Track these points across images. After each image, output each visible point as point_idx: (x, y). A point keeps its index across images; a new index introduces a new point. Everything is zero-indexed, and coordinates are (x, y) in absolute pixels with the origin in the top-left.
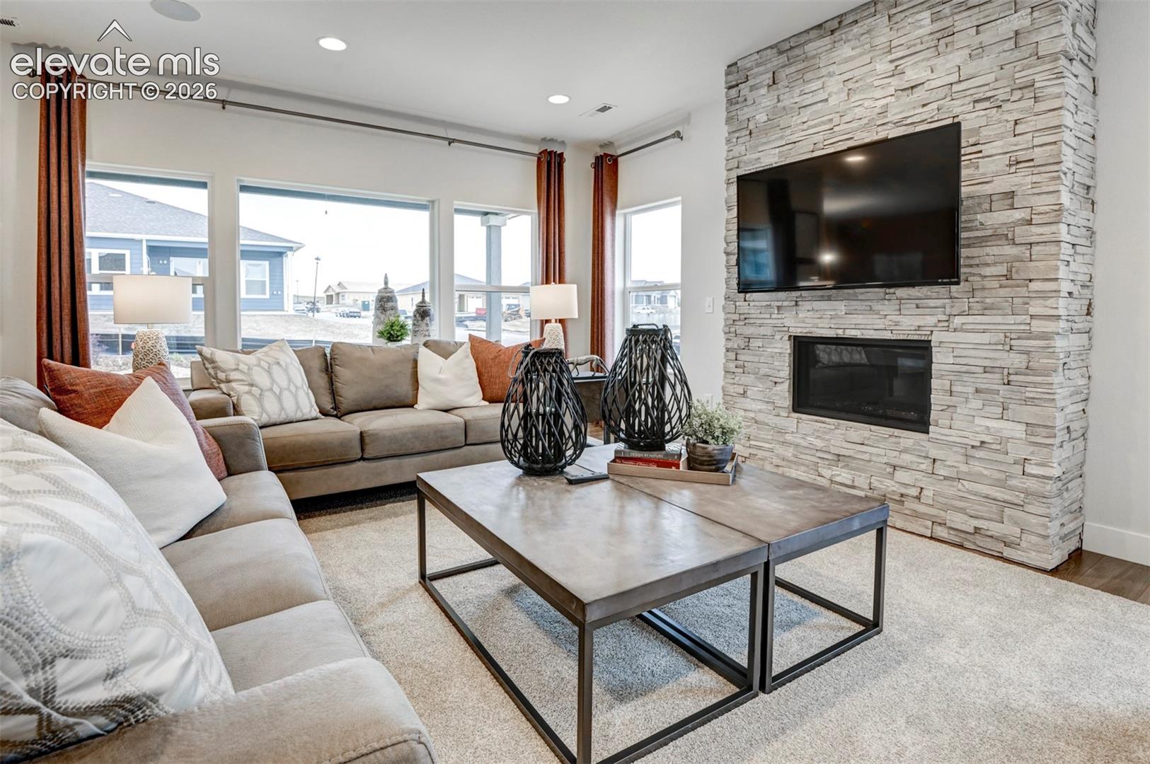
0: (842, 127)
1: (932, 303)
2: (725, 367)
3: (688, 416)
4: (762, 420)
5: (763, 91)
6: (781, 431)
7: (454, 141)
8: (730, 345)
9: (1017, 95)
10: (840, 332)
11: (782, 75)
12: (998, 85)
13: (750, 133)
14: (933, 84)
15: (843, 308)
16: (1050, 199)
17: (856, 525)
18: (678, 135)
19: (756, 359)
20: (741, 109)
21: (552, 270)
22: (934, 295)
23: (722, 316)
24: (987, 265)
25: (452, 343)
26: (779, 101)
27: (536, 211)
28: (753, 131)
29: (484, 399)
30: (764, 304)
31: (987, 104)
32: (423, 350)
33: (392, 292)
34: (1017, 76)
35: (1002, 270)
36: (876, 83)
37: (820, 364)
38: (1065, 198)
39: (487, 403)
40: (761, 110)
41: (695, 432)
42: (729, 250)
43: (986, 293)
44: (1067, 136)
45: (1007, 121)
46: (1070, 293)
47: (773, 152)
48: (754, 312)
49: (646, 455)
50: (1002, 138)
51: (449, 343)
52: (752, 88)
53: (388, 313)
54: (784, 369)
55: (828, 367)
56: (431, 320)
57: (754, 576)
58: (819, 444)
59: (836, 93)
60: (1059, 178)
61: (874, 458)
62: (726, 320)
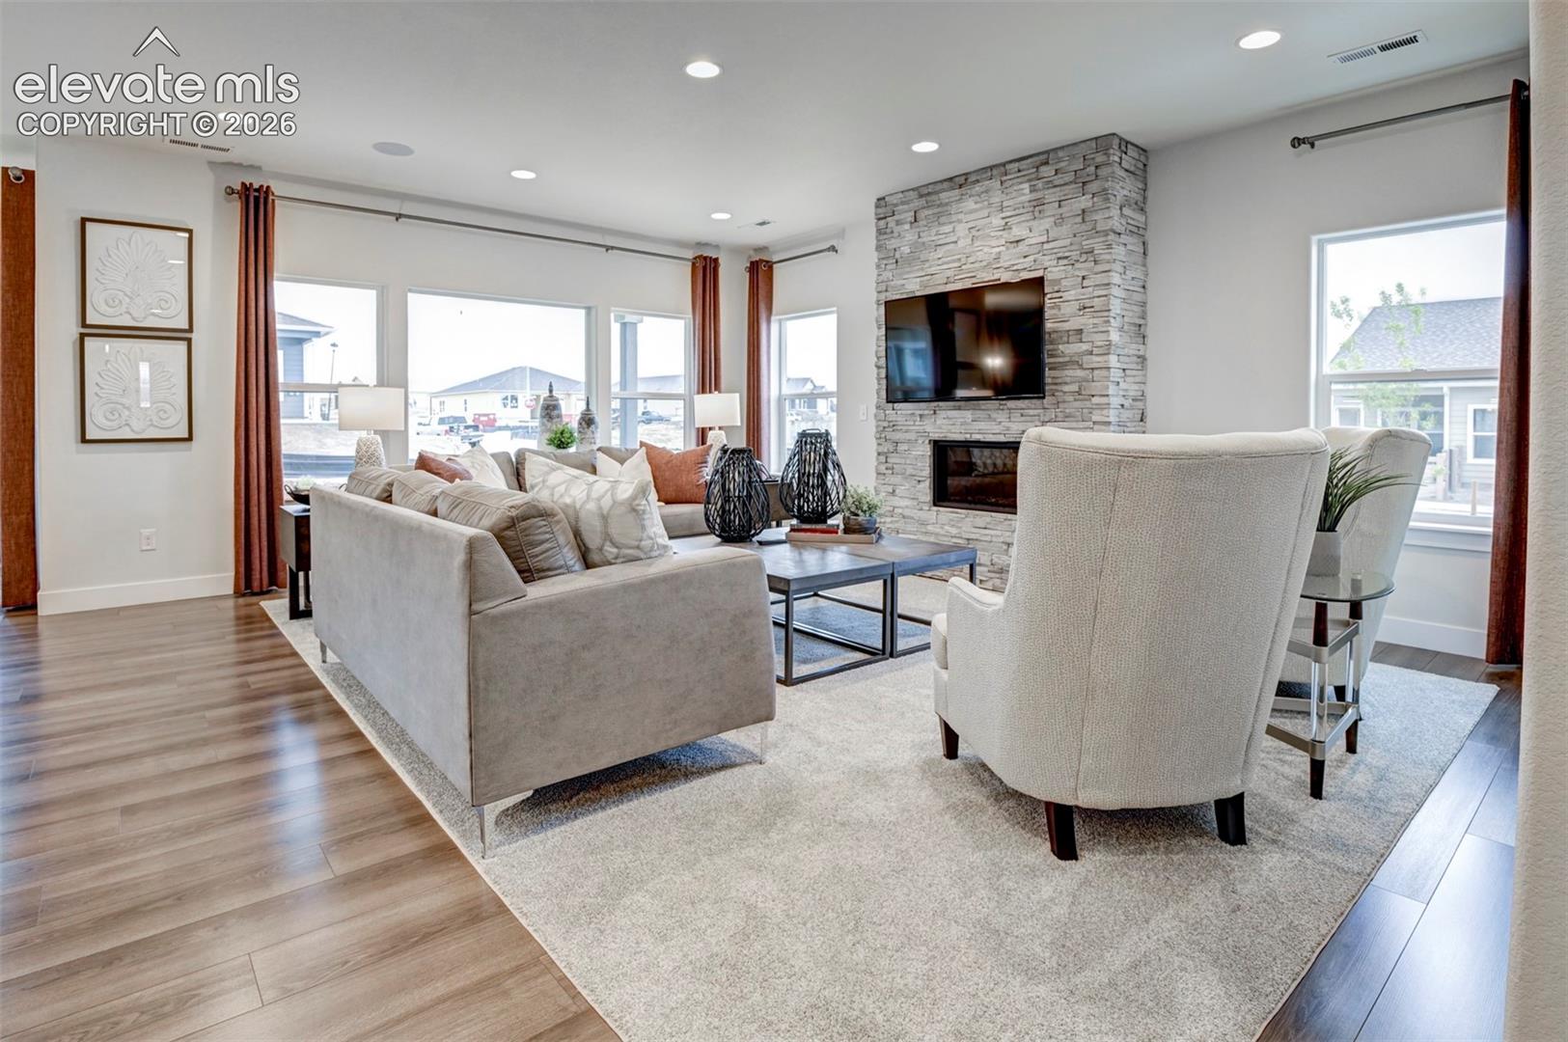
0: (968, 266)
1: (1031, 412)
2: (877, 469)
3: (844, 497)
4: (909, 514)
5: (907, 226)
6: (924, 523)
7: (613, 248)
8: (881, 449)
9: (1084, 257)
10: (968, 436)
11: (922, 214)
12: (1073, 248)
13: (897, 262)
14: (1033, 241)
15: (970, 416)
16: (1103, 337)
17: (953, 558)
18: (833, 249)
19: (903, 461)
20: (888, 239)
21: (708, 378)
22: (1033, 406)
23: (873, 423)
24: (1066, 383)
25: (623, 450)
26: (919, 237)
27: (691, 316)
28: (899, 260)
29: (659, 500)
30: (910, 412)
31: (1065, 262)
32: (600, 455)
33: (557, 400)
34: (1084, 243)
35: (1074, 387)
36: (992, 234)
37: (976, 472)
38: (1115, 336)
39: (663, 504)
40: (906, 243)
41: (849, 509)
42: (880, 364)
43: (1066, 405)
44: (1115, 291)
45: (1078, 276)
46: (1122, 406)
47: (915, 280)
48: (901, 419)
49: (813, 526)
50: (1075, 289)
51: (620, 450)
52: (898, 223)
53: (554, 421)
54: (925, 469)
55: (984, 475)
56: (597, 428)
57: (885, 582)
58: (954, 531)
59: (963, 238)
60: (1108, 321)
61: (994, 539)
62: (877, 427)
